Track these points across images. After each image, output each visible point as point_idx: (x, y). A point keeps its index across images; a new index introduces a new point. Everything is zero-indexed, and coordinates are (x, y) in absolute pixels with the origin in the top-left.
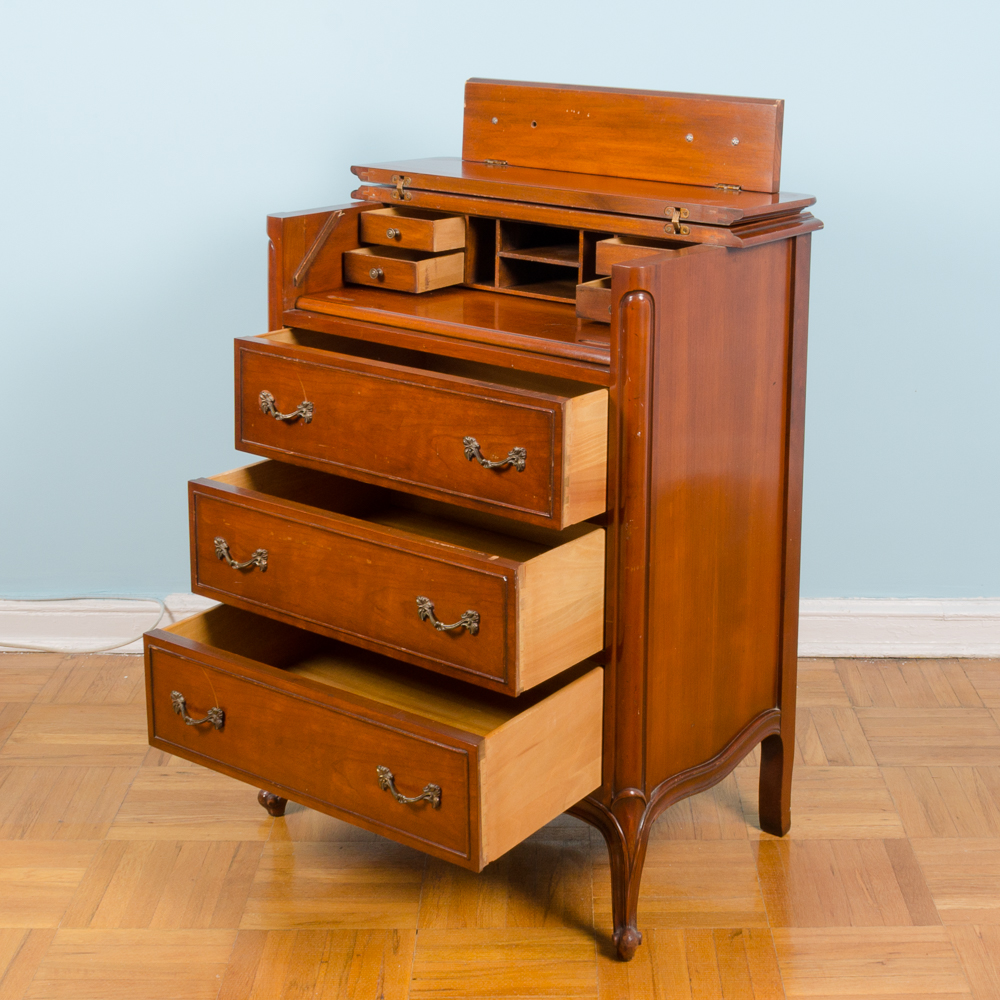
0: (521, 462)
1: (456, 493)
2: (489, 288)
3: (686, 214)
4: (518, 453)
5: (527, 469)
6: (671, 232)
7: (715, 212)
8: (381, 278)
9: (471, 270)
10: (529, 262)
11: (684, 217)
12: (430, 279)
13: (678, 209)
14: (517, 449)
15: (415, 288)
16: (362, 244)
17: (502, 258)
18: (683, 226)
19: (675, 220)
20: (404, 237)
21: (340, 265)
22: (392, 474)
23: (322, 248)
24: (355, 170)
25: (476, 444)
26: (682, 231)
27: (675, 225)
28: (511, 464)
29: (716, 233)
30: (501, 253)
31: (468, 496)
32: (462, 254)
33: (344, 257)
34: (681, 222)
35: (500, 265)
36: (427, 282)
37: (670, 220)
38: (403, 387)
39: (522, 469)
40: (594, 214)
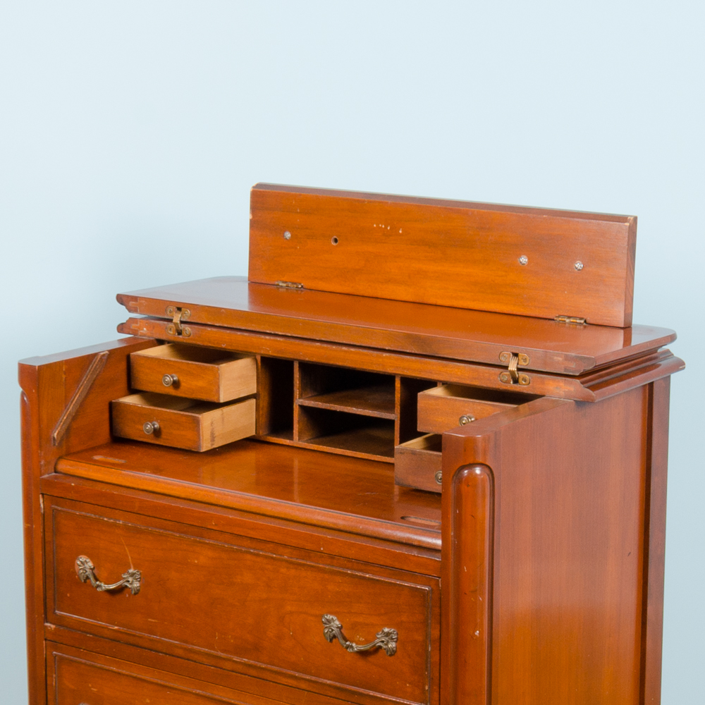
0: (392, 645)
1: (314, 678)
2: (287, 442)
3: (525, 360)
4: (388, 634)
5: (399, 653)
6: (507, 382)
7: (560, 359)
8: (157, 433)
9: (264, 420)
10: (335, 412)
11: (523, 365)
12: (216, 434)
13: (516, 355)
14: (386, 630)
15: (199, 446)
16: (132, 391)
17: (302, 407)
18: (522, 374)
19: (513, 367)
20: (183, 384)
21: (107, 416)
22: (237, 654)
23: (86, 396)
24: (121, 299)
25: (337, 622)
26: (520, 380)
27: (512, 373)
28: (380, 647)
29: (562, 384)
30: (299, 401)
31: (329, 682)
32: (253, 401)
33: (112, 407)
34: (519, 370)
35: (299, 415)
36: (213, 438)
37: (506, 368)
38: (249, 557)
39: (393, 653)
40: (414, 358)
